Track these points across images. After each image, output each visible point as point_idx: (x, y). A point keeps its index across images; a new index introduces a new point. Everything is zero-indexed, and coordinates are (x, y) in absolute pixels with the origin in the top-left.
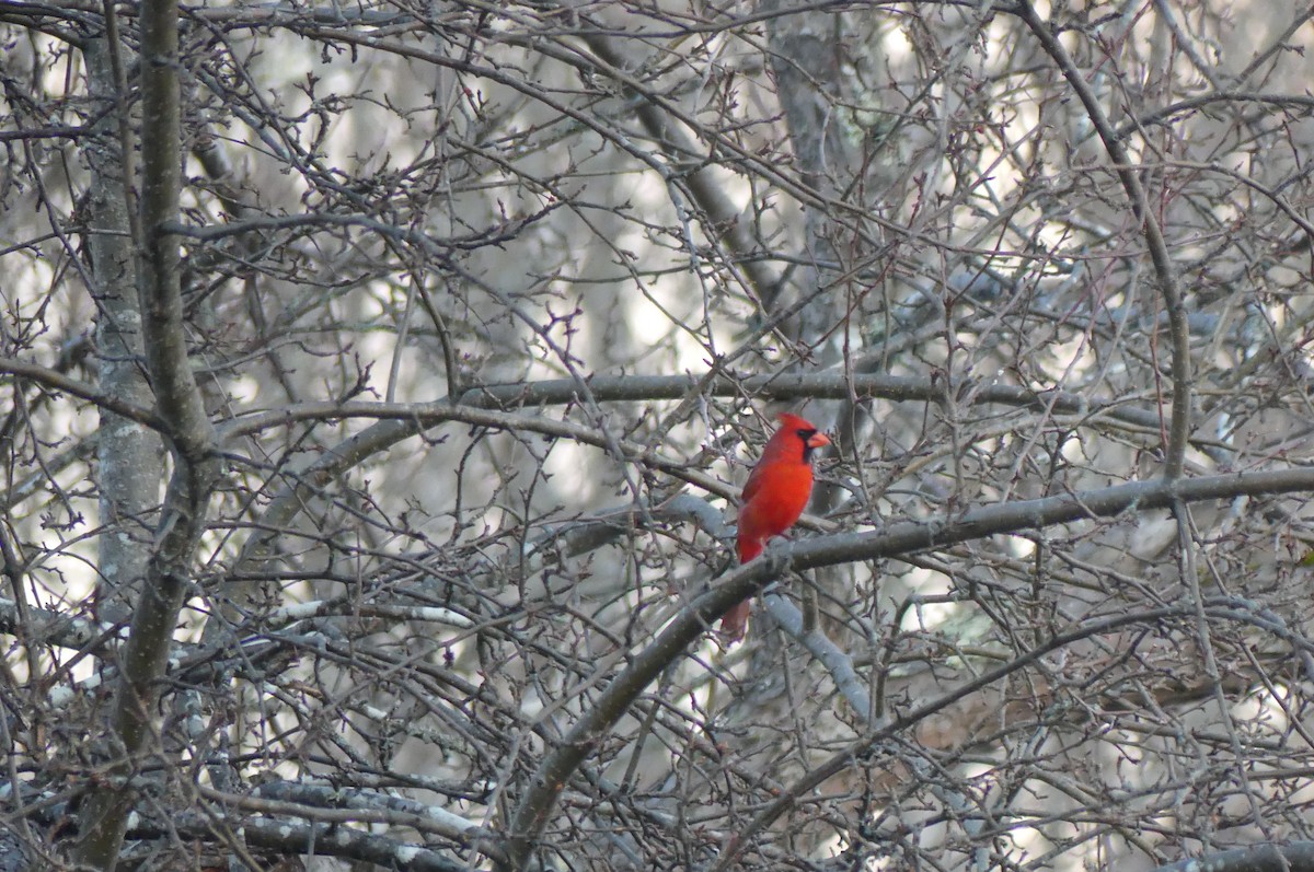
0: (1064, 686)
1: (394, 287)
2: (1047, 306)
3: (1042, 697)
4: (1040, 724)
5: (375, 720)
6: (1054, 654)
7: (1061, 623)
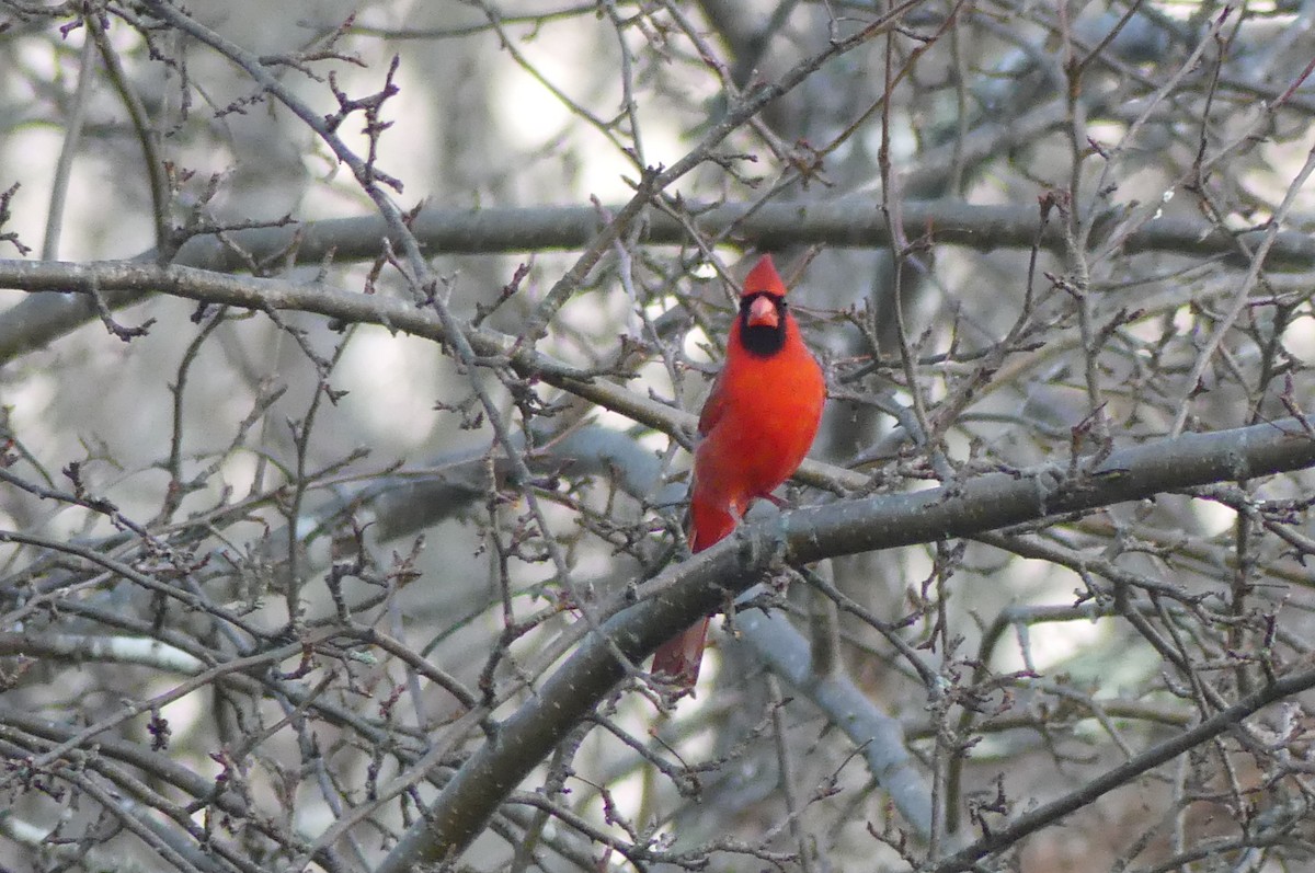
0: (1291, 772)
2: (1256, 73)
3: (1252, 791)
4: (1248, 843)
6: (1271, 712)
7: (1286, 657)
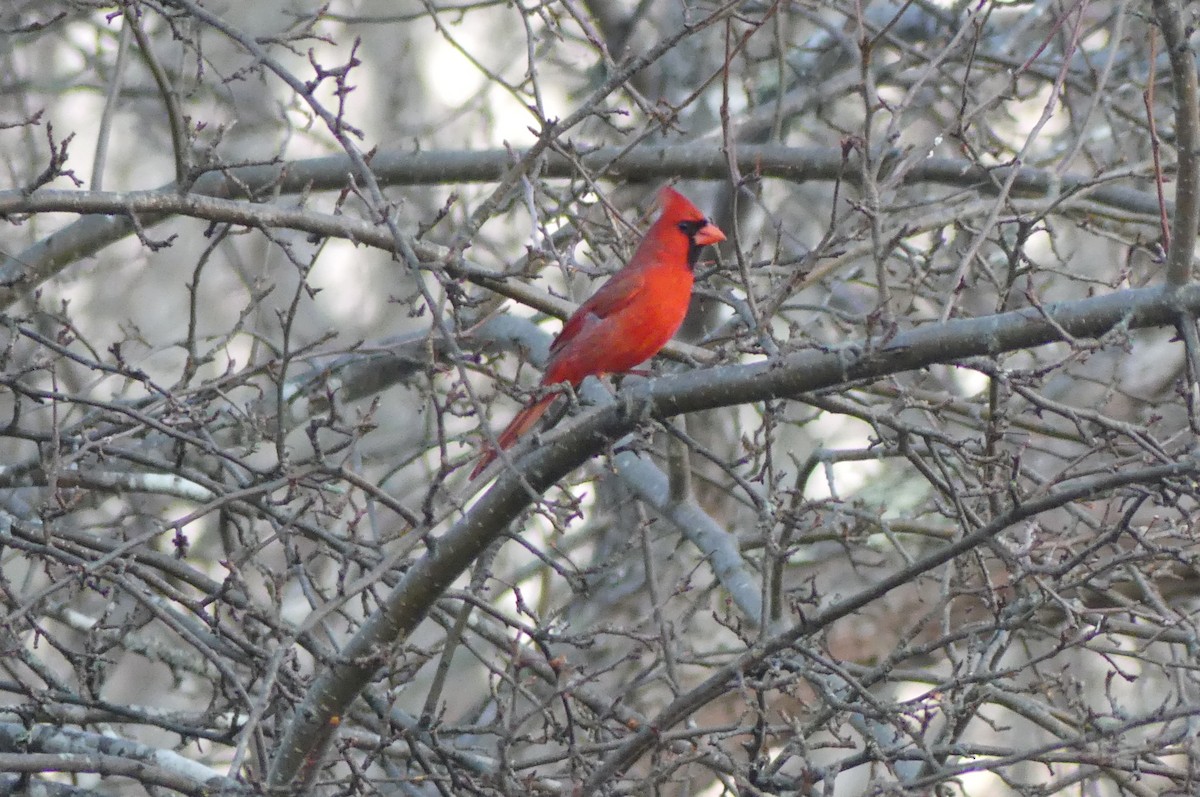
0: (1030, 573)
1: (100, 30)
2: (1002, 48)
3: (1001, 589)
4: (997, 627)
5: (80, 631)
6: (1016, 529)
7: (1026, 487)
